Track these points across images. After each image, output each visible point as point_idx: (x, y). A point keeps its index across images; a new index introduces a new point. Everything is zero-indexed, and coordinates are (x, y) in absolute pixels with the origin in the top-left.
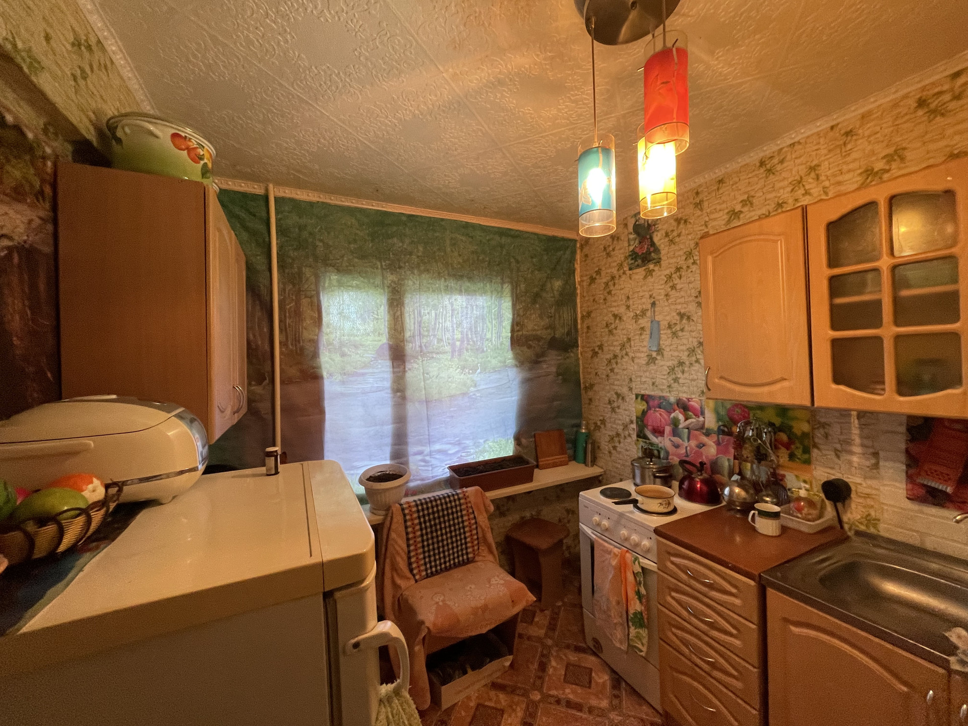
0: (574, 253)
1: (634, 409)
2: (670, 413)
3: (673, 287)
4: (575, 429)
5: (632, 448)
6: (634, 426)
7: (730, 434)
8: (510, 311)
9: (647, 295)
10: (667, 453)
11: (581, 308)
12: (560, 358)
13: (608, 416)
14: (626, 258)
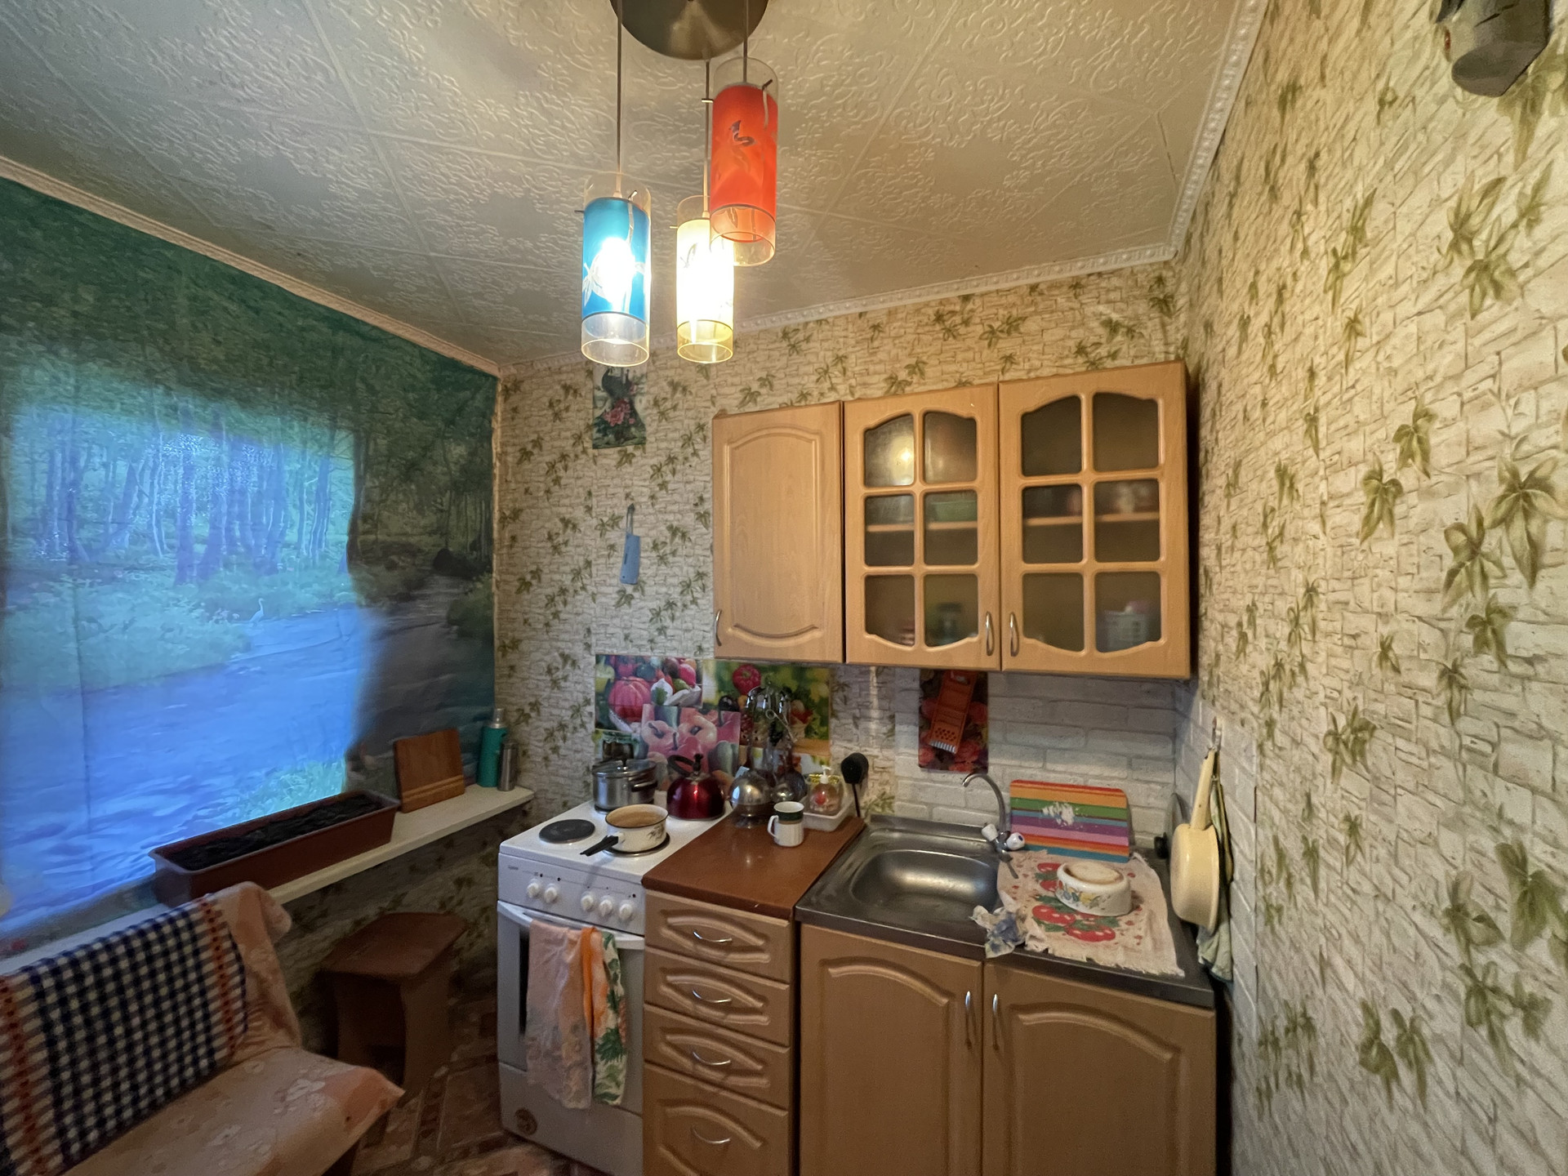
0: (491, 401)
1: (592, 681)
2: (651, 683)
3: (663, 486)
4: (479, 724)
5: (587, 747)
6: (592, 708)
7: (735, 708)
8: (351, 489)
9: (621, 492)
10: (646, 748)
11: (500, 501)
12: (456, 591)
13: (545, 694)
14: (589, 427)
